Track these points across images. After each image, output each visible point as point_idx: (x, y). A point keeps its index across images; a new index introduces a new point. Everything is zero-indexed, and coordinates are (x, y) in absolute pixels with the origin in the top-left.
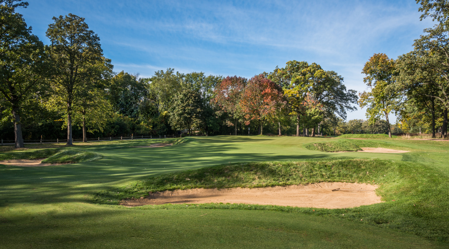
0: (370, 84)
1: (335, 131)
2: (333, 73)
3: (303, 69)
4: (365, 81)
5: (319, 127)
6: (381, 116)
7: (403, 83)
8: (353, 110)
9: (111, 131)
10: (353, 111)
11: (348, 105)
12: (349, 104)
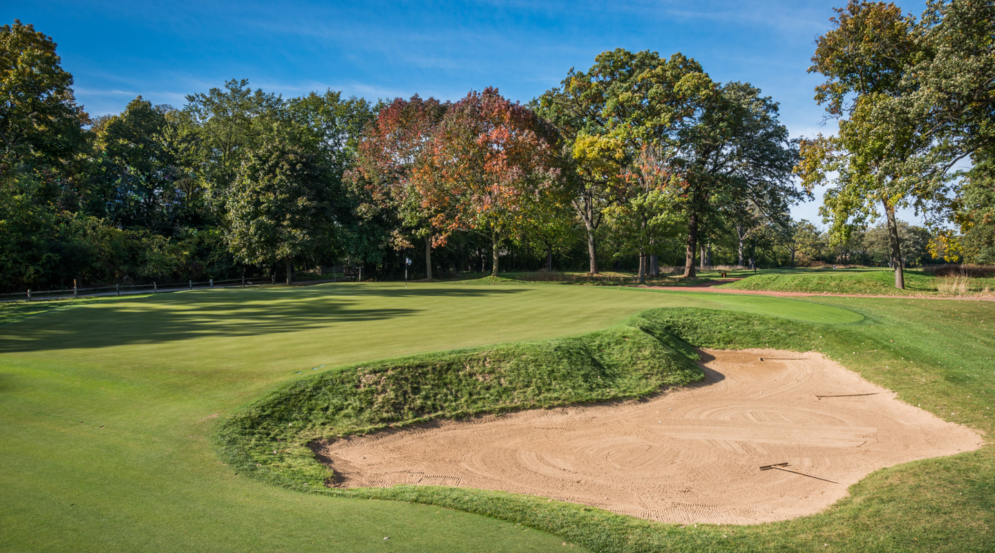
0: (836, 110)
1: (793, 254)
2: (749, 90)
3: (640, 73)
4: (820, 98)
5: (741, 244)
6: (869, 217)
7: (940, 89)
8: (802, 199)
9: (23, 269)
10: (801, 203)
11: (788, 185)
12: (792, 182)
